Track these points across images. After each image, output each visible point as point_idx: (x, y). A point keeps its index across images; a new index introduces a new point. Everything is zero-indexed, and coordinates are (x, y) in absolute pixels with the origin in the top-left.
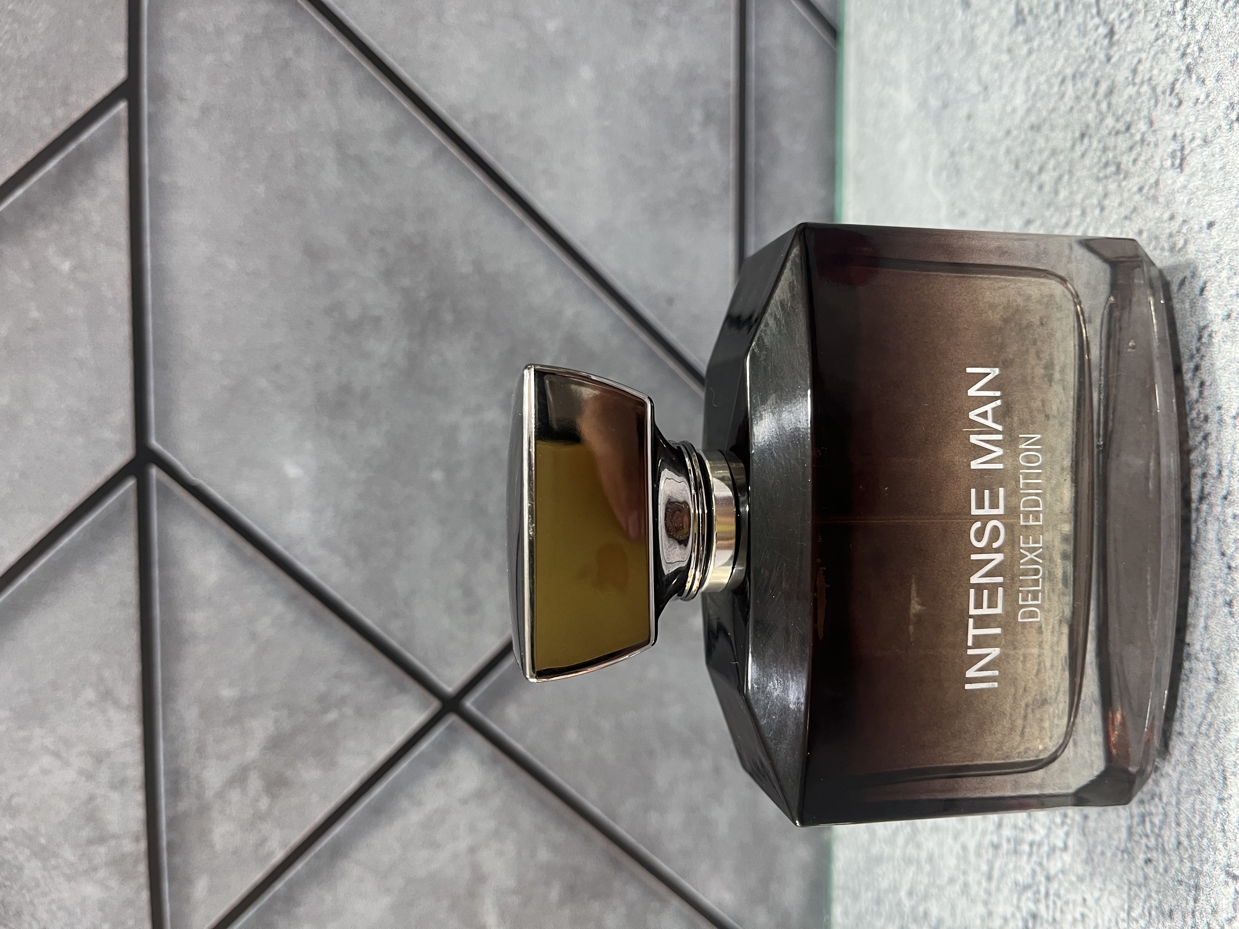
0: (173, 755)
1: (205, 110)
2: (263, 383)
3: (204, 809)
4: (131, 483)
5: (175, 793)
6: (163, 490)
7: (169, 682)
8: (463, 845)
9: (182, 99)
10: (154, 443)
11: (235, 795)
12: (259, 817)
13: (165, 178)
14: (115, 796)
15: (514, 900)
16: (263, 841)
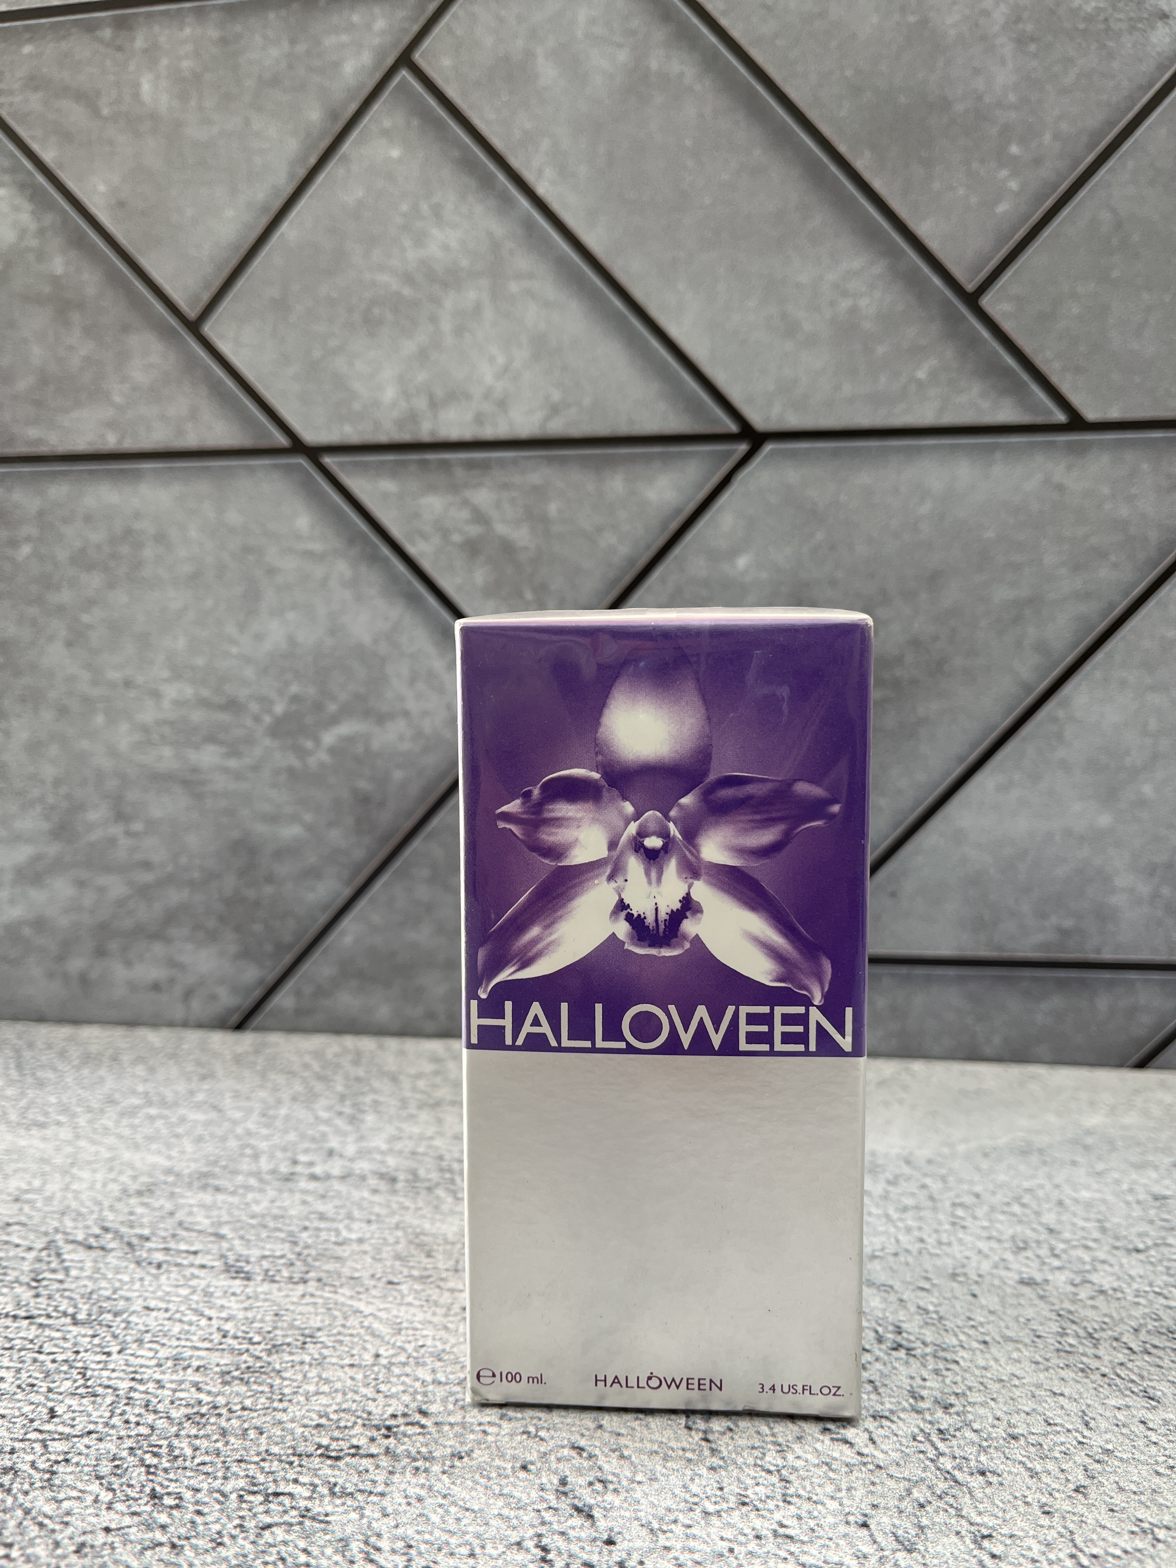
0: (501, 463)
1: (1060, 488)
2: (820, 536)
3: (454, 488)
4: (733, 427)
5: (470, 465)
6: (728, 455)
7: (563, 460)
8: (412, 705)
9: (1069, 468)
10: (769, 447)
11: (465, 514)
12: (445, 533)
13: (998, 455)
14: (469, 417)
15: (360, 749)
16: (424, 536)
